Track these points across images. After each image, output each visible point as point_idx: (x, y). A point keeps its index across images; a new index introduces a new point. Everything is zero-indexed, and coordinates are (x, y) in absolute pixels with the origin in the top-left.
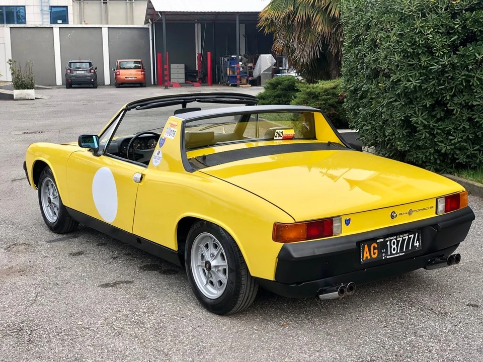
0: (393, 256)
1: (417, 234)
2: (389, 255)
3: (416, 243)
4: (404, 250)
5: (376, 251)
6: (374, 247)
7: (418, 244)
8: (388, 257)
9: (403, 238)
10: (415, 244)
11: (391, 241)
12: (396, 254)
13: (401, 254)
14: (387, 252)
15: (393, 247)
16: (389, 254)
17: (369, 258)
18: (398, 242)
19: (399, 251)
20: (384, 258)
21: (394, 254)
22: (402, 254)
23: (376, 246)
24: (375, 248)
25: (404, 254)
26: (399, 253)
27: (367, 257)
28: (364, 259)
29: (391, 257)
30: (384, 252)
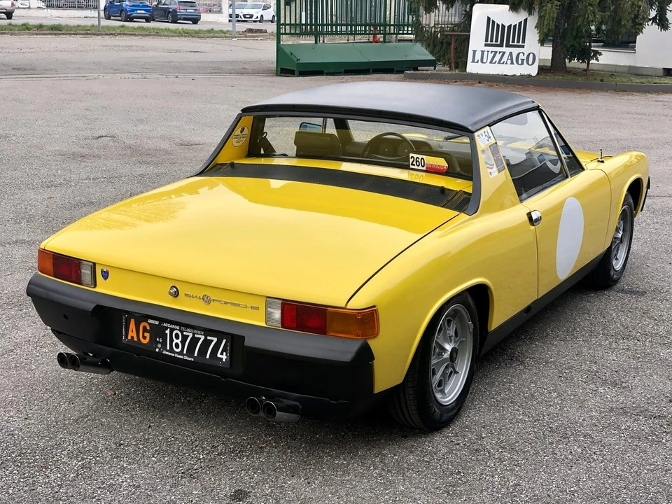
0: (173, 355)
1: (224, 341)
2: (167, 351)
3: (222, 354)
4: (196, 355)
5: (147, 335)
6: (144, 327)
7: (224, 357)
8: (164, 352)
9: (194, 334)
10: (219, 355)
11: (172, 330)
12: (179, 353)
13: (186, 358)
14: (164, 344)
15: (175, 341)
16: (168, 348)
17: (136, 339)
18: (184, 338)
19: (185, 352)
20: (157, 350)
21: (175, 352)
22: (190, 359)
23: (148, 328)
24: (145, 330)
25: (193, 360)
26: (184, 355)
27: (132, 337)
28: (129, 338)
29: (169, 354)
30: (159, 342)
